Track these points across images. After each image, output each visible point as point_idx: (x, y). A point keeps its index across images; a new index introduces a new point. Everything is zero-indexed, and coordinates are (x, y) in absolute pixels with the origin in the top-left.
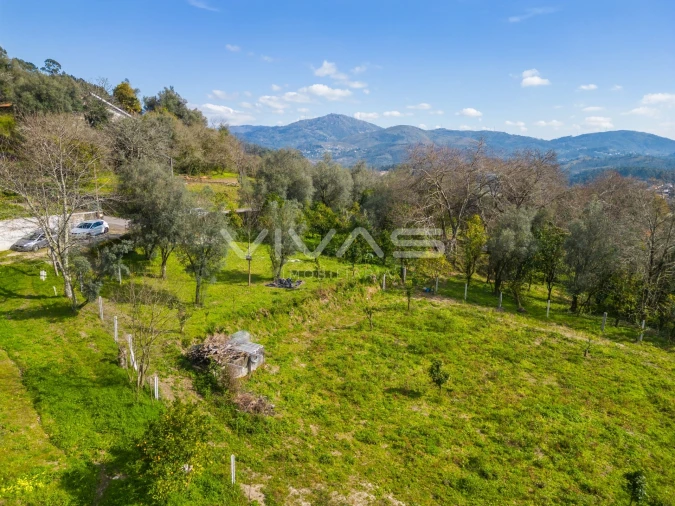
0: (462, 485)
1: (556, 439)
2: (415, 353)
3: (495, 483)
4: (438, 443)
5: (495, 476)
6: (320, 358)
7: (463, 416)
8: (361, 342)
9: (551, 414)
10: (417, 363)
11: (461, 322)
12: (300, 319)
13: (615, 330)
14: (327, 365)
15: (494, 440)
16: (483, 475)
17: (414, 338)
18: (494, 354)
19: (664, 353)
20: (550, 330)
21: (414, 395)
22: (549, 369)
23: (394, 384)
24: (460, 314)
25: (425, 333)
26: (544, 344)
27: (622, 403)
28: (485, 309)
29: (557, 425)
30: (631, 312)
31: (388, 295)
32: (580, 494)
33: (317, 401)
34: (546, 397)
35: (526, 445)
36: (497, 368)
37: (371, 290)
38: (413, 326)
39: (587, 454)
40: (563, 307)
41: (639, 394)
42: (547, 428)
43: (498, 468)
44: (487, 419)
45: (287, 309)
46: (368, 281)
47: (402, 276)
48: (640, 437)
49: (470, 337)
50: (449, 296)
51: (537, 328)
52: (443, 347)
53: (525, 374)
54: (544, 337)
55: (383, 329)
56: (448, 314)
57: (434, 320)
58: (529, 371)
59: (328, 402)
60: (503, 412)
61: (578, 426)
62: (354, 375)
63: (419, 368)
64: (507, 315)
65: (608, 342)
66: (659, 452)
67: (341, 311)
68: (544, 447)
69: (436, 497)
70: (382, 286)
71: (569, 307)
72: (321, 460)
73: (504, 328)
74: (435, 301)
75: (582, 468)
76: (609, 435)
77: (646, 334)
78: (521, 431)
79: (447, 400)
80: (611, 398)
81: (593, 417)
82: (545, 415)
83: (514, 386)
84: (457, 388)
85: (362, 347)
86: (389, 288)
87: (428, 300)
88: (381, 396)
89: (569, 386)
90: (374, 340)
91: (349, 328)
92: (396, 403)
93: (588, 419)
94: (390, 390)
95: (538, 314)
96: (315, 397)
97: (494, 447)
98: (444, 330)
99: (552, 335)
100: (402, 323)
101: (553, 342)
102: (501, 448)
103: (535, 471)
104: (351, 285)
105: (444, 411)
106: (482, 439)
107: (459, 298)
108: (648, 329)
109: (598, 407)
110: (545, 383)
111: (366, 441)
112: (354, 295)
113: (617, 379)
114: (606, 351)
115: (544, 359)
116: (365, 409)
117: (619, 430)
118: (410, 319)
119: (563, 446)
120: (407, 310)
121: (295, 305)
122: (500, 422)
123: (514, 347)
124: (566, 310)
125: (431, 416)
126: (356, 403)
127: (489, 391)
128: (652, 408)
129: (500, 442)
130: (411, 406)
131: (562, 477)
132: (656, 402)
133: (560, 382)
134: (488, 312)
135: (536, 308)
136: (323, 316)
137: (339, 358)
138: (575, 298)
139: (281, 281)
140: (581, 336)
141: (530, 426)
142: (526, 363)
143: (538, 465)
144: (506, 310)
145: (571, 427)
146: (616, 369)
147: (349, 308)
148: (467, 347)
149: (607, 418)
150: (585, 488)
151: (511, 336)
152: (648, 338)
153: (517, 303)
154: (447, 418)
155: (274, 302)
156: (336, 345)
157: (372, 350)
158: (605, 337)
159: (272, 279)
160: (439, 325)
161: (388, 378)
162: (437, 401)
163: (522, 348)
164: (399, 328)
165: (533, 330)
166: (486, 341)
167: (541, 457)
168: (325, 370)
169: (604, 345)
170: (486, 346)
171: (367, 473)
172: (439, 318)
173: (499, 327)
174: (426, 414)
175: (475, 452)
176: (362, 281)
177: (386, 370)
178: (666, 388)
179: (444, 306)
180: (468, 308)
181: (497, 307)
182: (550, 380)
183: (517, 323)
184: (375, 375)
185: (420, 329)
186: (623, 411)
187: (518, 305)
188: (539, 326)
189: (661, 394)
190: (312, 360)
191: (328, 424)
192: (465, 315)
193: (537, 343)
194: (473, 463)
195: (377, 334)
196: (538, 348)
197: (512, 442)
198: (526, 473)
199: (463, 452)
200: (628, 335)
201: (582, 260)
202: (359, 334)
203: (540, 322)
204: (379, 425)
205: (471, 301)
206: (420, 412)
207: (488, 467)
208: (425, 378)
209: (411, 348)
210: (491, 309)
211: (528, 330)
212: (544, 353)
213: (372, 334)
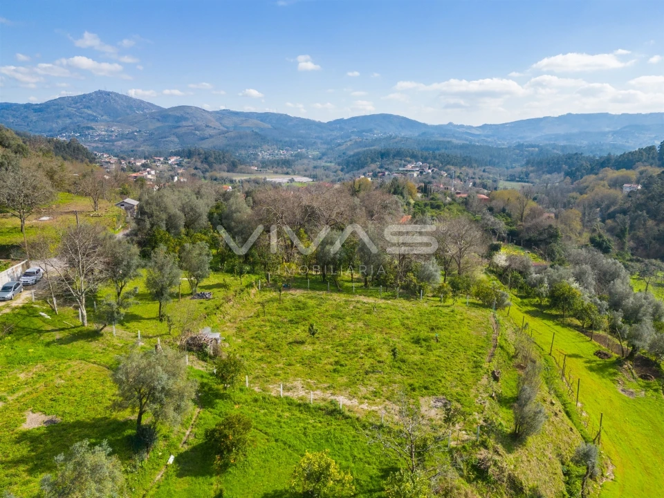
0: (335, 371)
1: (367, 347)
2: (294, 323)
3: (347, 368)
4: (320, 359)
5: (346, 365)
6: (247, 335)
7: (327, 347)
8: (263, 323)
9: (363, 339)
10: (297, 328)
11: (311, 303)
12: (222, 316)
13: (386, 294)
14: (252, 338)
15: (342, 353)
16: (341, 365)
17: (290, 315)
18: (332, 316)
19: (408, 302)
20: (356, 299)
21: (302, 343)
22: (359, 319)
23: (291, 340)
24: (309, 298)
25: (295, 312)
26: (354, 307)
27: (390, 328)
28: (321, 293)
29: (366, 342)
30: (392, 284)
31: (263, 293)
32: (377, 364)
33: (258, 355)
34: (360, 332)
35: (355, 352)
36: (335, 323)
37: (253, 291)
38: (286, 309)
39: (379, 350)
40: (360, 284)
41: (398, 323)
42: (362, 344)
43: (347, 362)
44: (337, 346)
45: (214, 312)
46: (250, 286)
47: (267, 279)
48: (398, 340)
49: (318, 310)
50: (298, 287)
51: (350, 299)
52: (307, 318)
53: (349, 324)
54: (354, 304)
55: (271, 314)
56: (303, 299)
57: (297, 304)
58: (350, 322)
59: (264, 354)
60: (343, 342)
61: (374, 341)
62: (269, 340)
63: (299, 331)
64: (333, 294)
65: (383, 301)
66: (404, 344)
67: (240, 307)
68: (362, 351)
69: (327, 376)
70: (258, 288)
71: (363, 284)
72: (275, 375)
73: (334, 302)
74: (292, 292)
75: (377, 356)
76: (386, 342)
77: (400, 294)
78: (352, 348)
79: (318, 342)
80: (386, 327)
81: (380, 336)
82: (360, 339)
83: (345, 330)
84: (320, 336)
85: (265, 326)
86: (263, 288)
87: (288, 292)
88: (287, 347)
89: (368, 325)
90: (269, 321)
91: (251, 317)
92: (295, 348)
93: (378, 337)
94: (290, 343)
95: (348, 291)
96: (255, 353)
97: (343, 356)
98: (304, 309)
99: (358, 302)
100: (280, 309)
101: (359, 305)
102: (346, 356)
103: (360, 360)
104: (242, 291)
105: (318, 347)
106: (337, 354)
107: (306, 288)
108: (401, 291)
109: (381, 332)
110: (358, 326)
111: (290, 365)
112: (245, 295)
113: (388, 318)
114: (383, 306)
115: (355, 314)
116: (282, 353)
117: (390, 339)
118: (283, 305)
119: (370, 349)
120: (280, 300)
121: (218, 308)
122: (343, 346)
123: (341, 311)
124: (362, 286)
125: (313, 350)
126: (278, 352)
127: (334, 334)
128: (402, 328)
129: (345, 353)
130: (302, 348)
131: (371, 360)
132: (404, 325)
133: (364, 325)
134: (323, 294)
135: (347, 287)
136: (233, 312)
137: (256, 333)
138: (366, 279)
139: (198, 295)
140: (371, 300)
141: (356, 345)
142: (348, 318)
143: (361, 358)
144: (332, 291)
145: (372, 342)
146: (388, 314)
147: (245, 305)
148: (318, 315)
149: (385, 335)
150: (379, 362)
151: (338, 306)
152: (401, 295)
153: (337, 286)
154: (320, 349)
155: (206, 309)
156: (251, 327)
157: (271, 326)
158: (382, 298)
159: (191, 294)
160: (300, 306)
161: (286, 338)
162: (314, 343)
163: (345, 311)
164: (279, 312)
165: (348, 301)
166: (326, 311)
167: (362, 355)
168: (252, 341)
169: (381, 302)
170: (327, 313)
171: (296, 375)
172: (299, 302)
173: (331, 302)
174: (311, 350)
175: (336, 359)
176: (247, 286)
177: (284, 335)
178: (408, 318)
179: (298, 294)
180: (311, 293)
181: (327, 290)
182: (360, 324)
183: (339, 298)
184: (279, 338)
185: (291, 310)
186: (391, 332)
187: (337, 287)
188: (351, 298)
189: (406, 321)
190: (243, 337)
191: (270, 362)
192: (311, 298)
193: (352, 307)
194: (337, 363)
195: (269, 317)
196: (352, 310)
197: (350, 352)
198: (357, 362)
199: (332, 360)
200: (392, 296)
201: (367, 258)
202: (259, 319)
203: (351, 296)
204: (293, 358)
205: (313, 289)
206: (308, 349)
207: (343, 363)
208: (304, 335)
209: (291, 321)
210: (325, 292)
211: (346, 301)
212: (355, 312)
213: (266, 317)
